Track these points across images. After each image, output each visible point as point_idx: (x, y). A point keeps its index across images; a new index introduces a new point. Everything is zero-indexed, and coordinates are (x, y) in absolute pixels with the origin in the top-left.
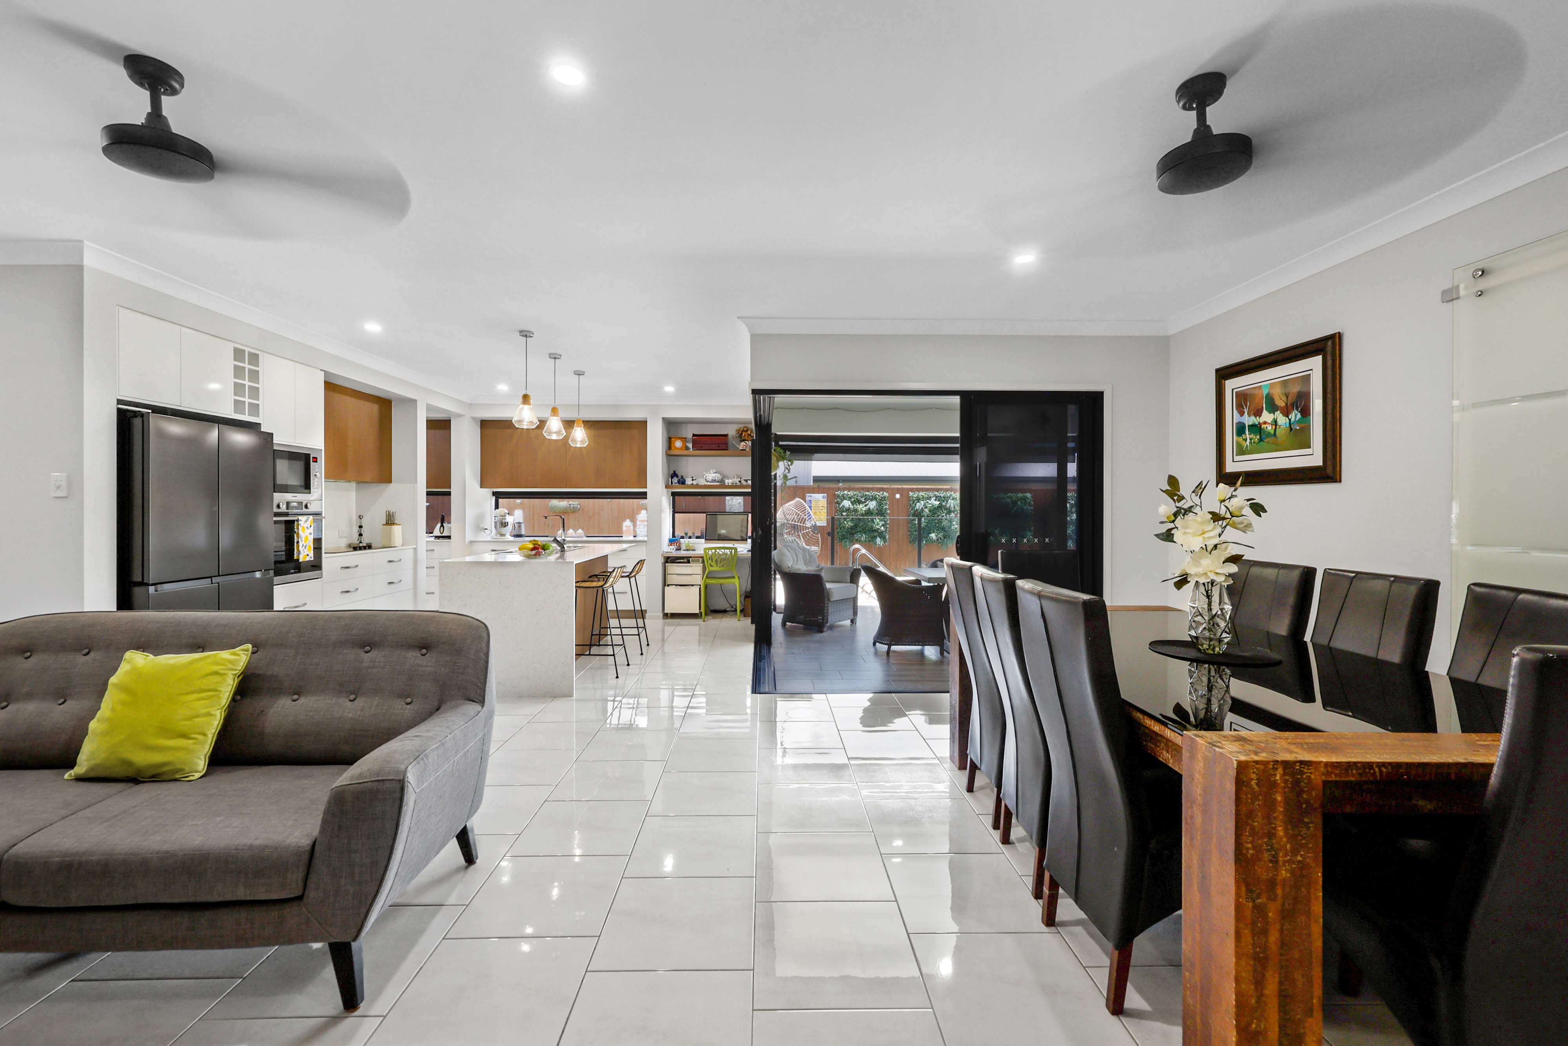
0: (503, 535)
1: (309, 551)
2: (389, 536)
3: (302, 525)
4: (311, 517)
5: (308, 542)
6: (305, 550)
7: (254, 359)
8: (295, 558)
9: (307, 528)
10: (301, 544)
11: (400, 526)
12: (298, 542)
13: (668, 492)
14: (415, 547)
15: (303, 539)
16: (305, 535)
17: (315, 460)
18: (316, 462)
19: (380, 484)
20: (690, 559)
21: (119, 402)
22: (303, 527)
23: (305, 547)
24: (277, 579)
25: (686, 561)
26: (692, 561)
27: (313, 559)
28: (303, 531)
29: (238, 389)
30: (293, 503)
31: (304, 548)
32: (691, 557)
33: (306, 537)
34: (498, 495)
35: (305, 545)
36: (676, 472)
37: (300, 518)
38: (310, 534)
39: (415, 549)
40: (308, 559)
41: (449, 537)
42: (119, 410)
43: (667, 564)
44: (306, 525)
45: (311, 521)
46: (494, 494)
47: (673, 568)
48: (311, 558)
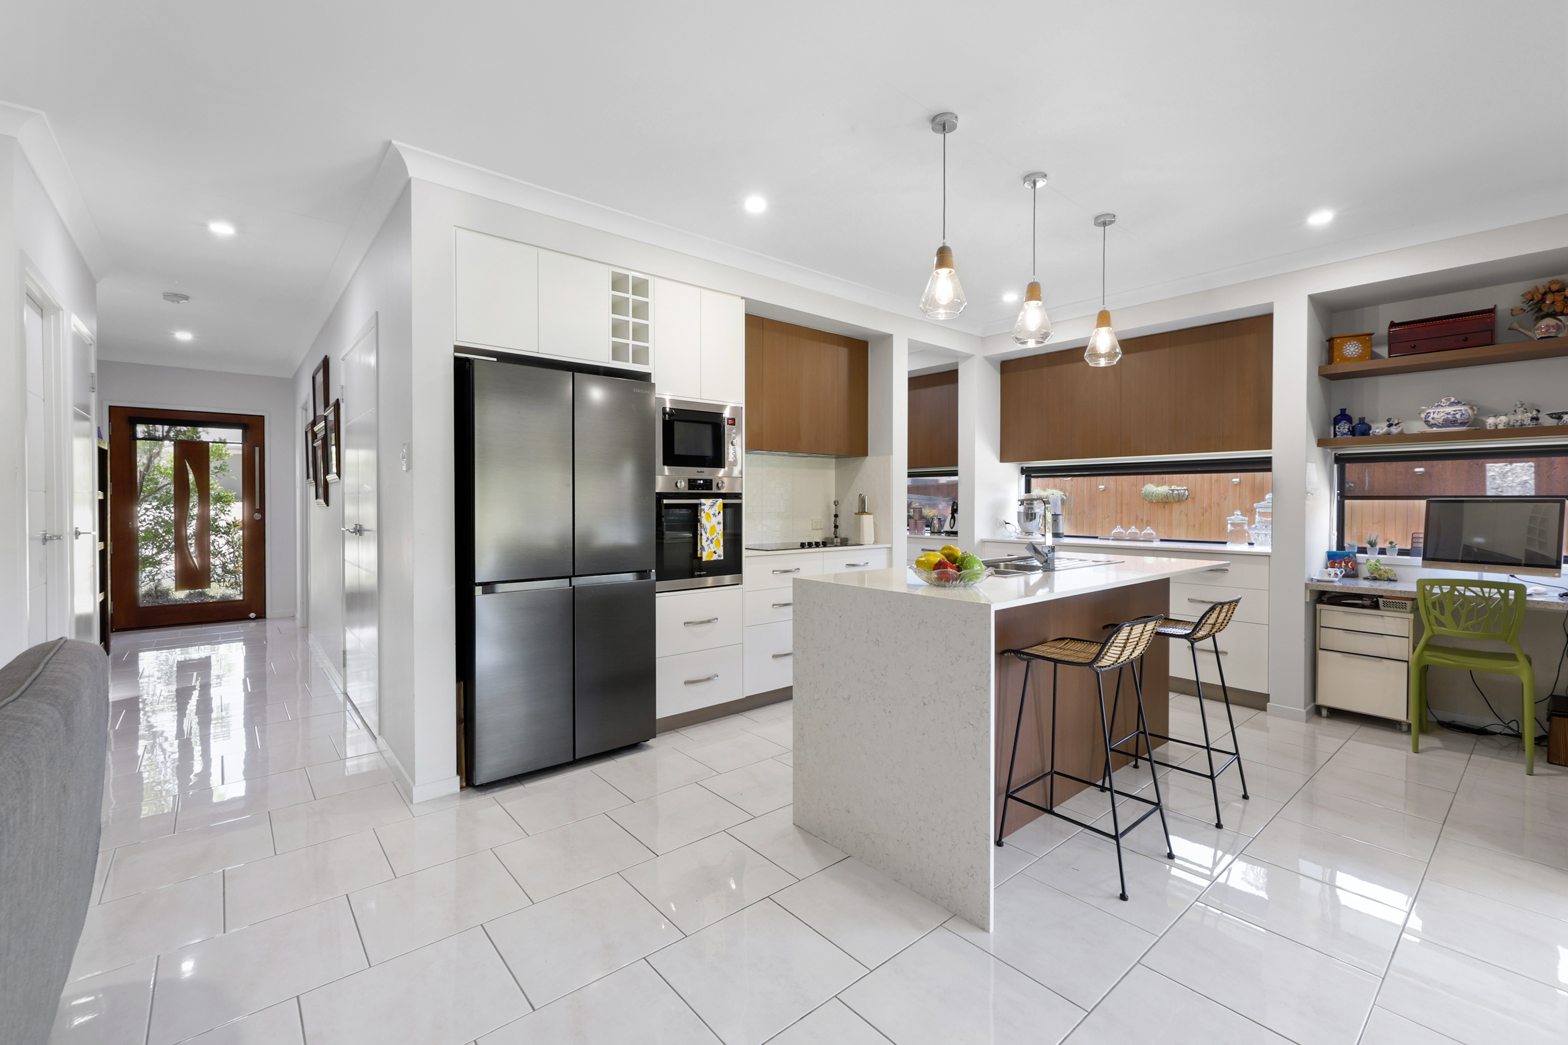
0: (1029, 533)
1: (716, 546)
2: (858, 528)
3: (706, 511)
4: (720, 501)
5: (715, 534)
6: (712, 546)
7: (640, 287)
8: (699, 556)
9: (714, 514)
10: (704, 537)
11: (872, 516)
12: (701, 535)
13: (1325, 457)
14: (889, 546)
15: (708, 530)
16: (712, 524)
17: (730, 420)
18: (734, 424)
19: (851, 459)
20: (1381, 600)
21: (457, 349)
22: (708, 514)
23: (712, 542)
24: (660, 585)
25: (1367, 602)
26: (1386, 605)
27: (722, 558)
28: (707, 520)
29: (617, 329)
30: (699, 482)
31: (709, 542)
32: (1381, 597)
33: (713, 527)
34: (1029, 474)
35: (710, 538)
36: (1347, 412)
37: (703, 501)
38: (719, 523)
39: (890, 548)
40: (715, 557)
41: (955, 533)
42: (456, 359)
43: (1319, 606)
44: (712, 512)
45: (719, 506)
46: (1023, 471)
47: (1332, 615)
48: (719, 556)
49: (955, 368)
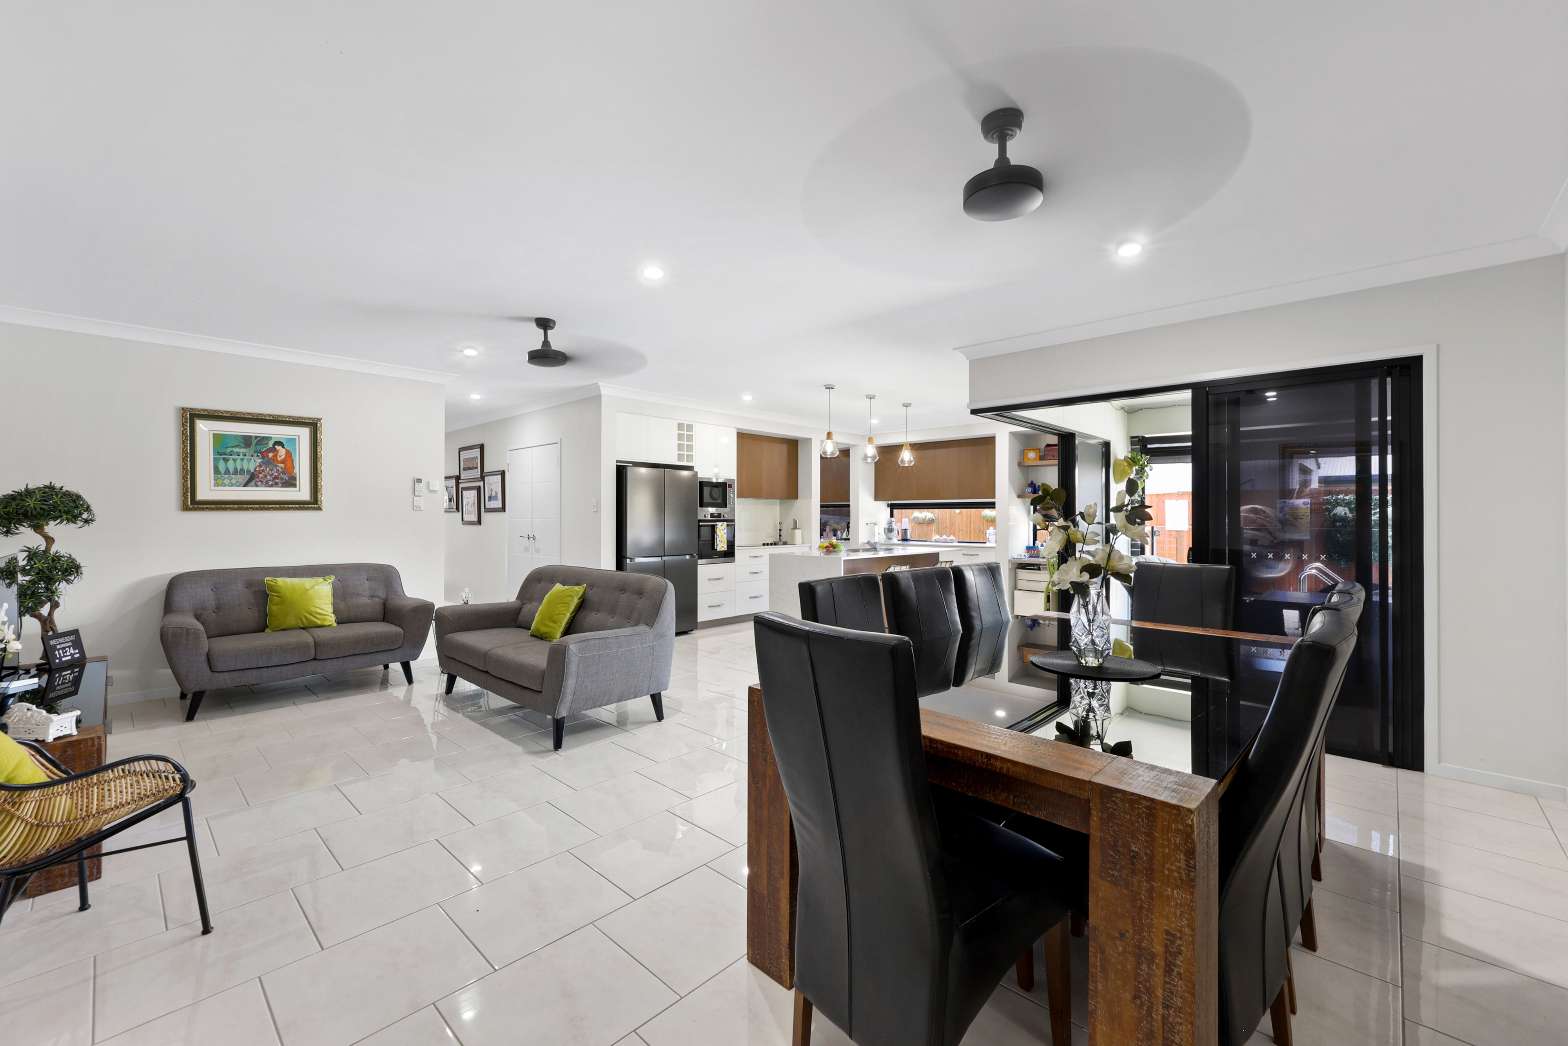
0: (890, 539)
1: (723, 544)
2: (793, 536)
4: (725, 523)
5: (723, 539)
6: (721, 544)
7: (690, 428)
8: (715, 548)
9: (723, 530)
10: (718, 540)
11: (800, 530)
12: (717, 539)
13: (1024, 502)
14: (810, 545)
15: (720, 537)
16: (721, 534)
17: (730, 486)
18: (731, 487)
19: (789, 500)
20: (1039, 566)
21: (618, 461)
22: (720, 529)
23: (721, 542)
24: (700, 561)
25: (1036, 567)
26: (1043, 568)
27: (726, 550)
28: (719, 532)
29: (680, 447)
30: (716, 514)
32: (1043, 565)
33: (722, 536)
34: (892, 507)
35: (721, 540)
36: (1034, 482)
37: (718, 523)
38: (725, 533)
40: (723, 549)
41: (849, 539)
42: (617, 465)
43: (1018, 570)
44: (722, 528)
45: (725, 526)
46: (888, 506)
47: (1022, 574)
49: (848, 449)
